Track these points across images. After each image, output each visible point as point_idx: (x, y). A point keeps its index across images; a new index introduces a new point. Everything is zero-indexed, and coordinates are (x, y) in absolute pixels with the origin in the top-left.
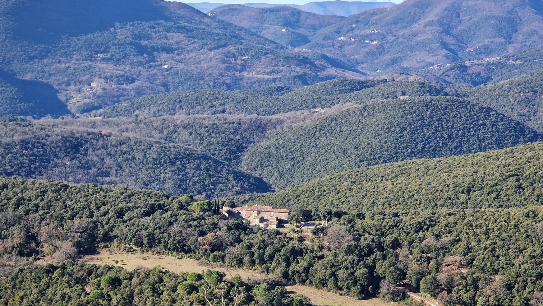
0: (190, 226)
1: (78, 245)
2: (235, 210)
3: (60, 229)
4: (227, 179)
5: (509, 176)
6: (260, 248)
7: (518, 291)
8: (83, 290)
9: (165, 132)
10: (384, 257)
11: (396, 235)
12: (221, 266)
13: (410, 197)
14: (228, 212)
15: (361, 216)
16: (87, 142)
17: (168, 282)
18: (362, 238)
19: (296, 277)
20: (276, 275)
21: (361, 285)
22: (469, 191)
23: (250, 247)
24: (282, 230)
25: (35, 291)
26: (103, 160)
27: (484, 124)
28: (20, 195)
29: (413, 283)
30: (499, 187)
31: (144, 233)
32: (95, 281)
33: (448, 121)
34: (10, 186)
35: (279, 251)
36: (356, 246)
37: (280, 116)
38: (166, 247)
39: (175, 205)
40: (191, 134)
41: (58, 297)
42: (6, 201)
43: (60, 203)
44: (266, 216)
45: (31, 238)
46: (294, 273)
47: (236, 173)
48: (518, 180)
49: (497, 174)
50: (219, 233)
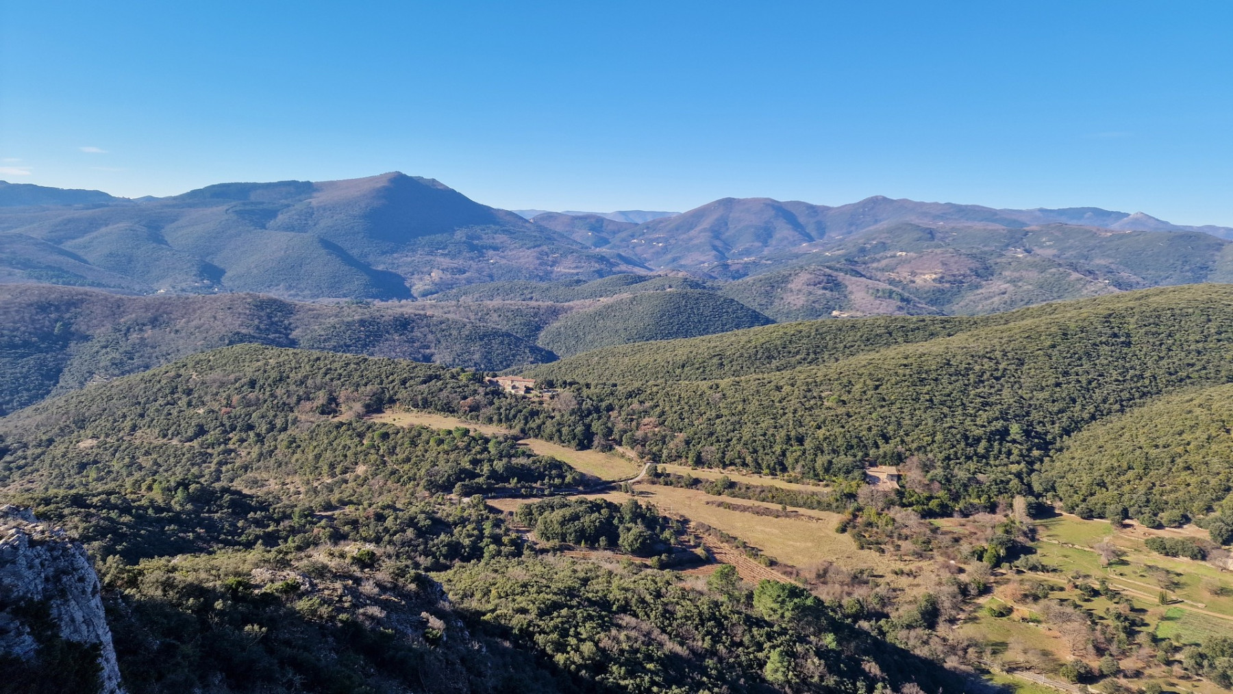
0: (456, 392)
1: (367, 406)
2: (495, 379)
3: (355, 393)
4: (524, 352)
5: (715, 356)
6: (506, 410)
7: (694, 445)
8: (361, 442)
9: (480, 314)
10: (599, 418)
11: (611, 401)
12: (476, 423)
13: (639, 371)
14: (489, 381)
15: (588, 386)
16: (413, 321)
17: (424, 437)
18: (584, 403)
19: (531, 432)
20: (515, 431)
21: (578, 439)
22: (683, 366)
23: (499, 409)
24: (528, 395)
25: (326, 441)
26: (425, 335)
27: (727, 312)
28: (329, 366)
29: (617, 437)
30: (705, 364)
31: (420, 397)
32: (371, 435)
33: (699, 309)
34: (322, 359)
35: (521, 411)
36: (580, 409)
37: (571, 303)
38: (436, 408)
39: (448, 375)
40: (500, 316)
41: (340, 448)
42: (316, 371)
43: (359, 373)
44: (517, 384)
45: (333, 399)
46: (529, 430)
47: (532, 347)
48: (721, 359)
49: (706, 354)
50: (477, 397)
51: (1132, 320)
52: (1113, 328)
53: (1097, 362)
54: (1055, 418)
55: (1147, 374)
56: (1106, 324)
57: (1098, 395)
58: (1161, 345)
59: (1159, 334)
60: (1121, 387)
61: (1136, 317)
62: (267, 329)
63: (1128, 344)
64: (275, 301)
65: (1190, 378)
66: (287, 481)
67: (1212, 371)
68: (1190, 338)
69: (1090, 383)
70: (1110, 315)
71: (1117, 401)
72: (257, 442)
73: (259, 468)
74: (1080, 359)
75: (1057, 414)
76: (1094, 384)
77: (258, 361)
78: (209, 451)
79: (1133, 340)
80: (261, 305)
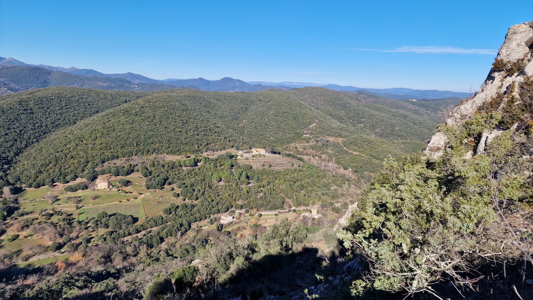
51: (32, 103)
52: (24, 107)
53: (21, 122)
54: (10, 149)
55: (43, 125)
56: (21, 105)
57: (26, 136)
58: (46, 112)
59: (44, 108)
60: (34, 131)
61: (32, 101)
63: (33, 113)
65: (60, 124)
67: (67, 121)
68: (56, 108)
69: (21, 131)
70: (21, 101)
71: (34, 138)
74: (13, 121)
75: (10, 147)
76: (23, 132)
79: (34, 111)
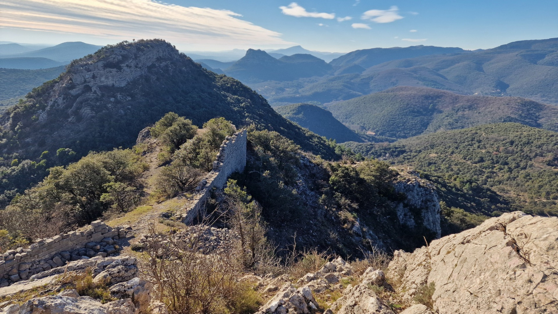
62: (525, 117)
64: (533, 102)
66: (520, 194)
72: (508, 171)
73: (506, 184)
77: (517, 132)
78: (484, 170)
80: (525, 104)
